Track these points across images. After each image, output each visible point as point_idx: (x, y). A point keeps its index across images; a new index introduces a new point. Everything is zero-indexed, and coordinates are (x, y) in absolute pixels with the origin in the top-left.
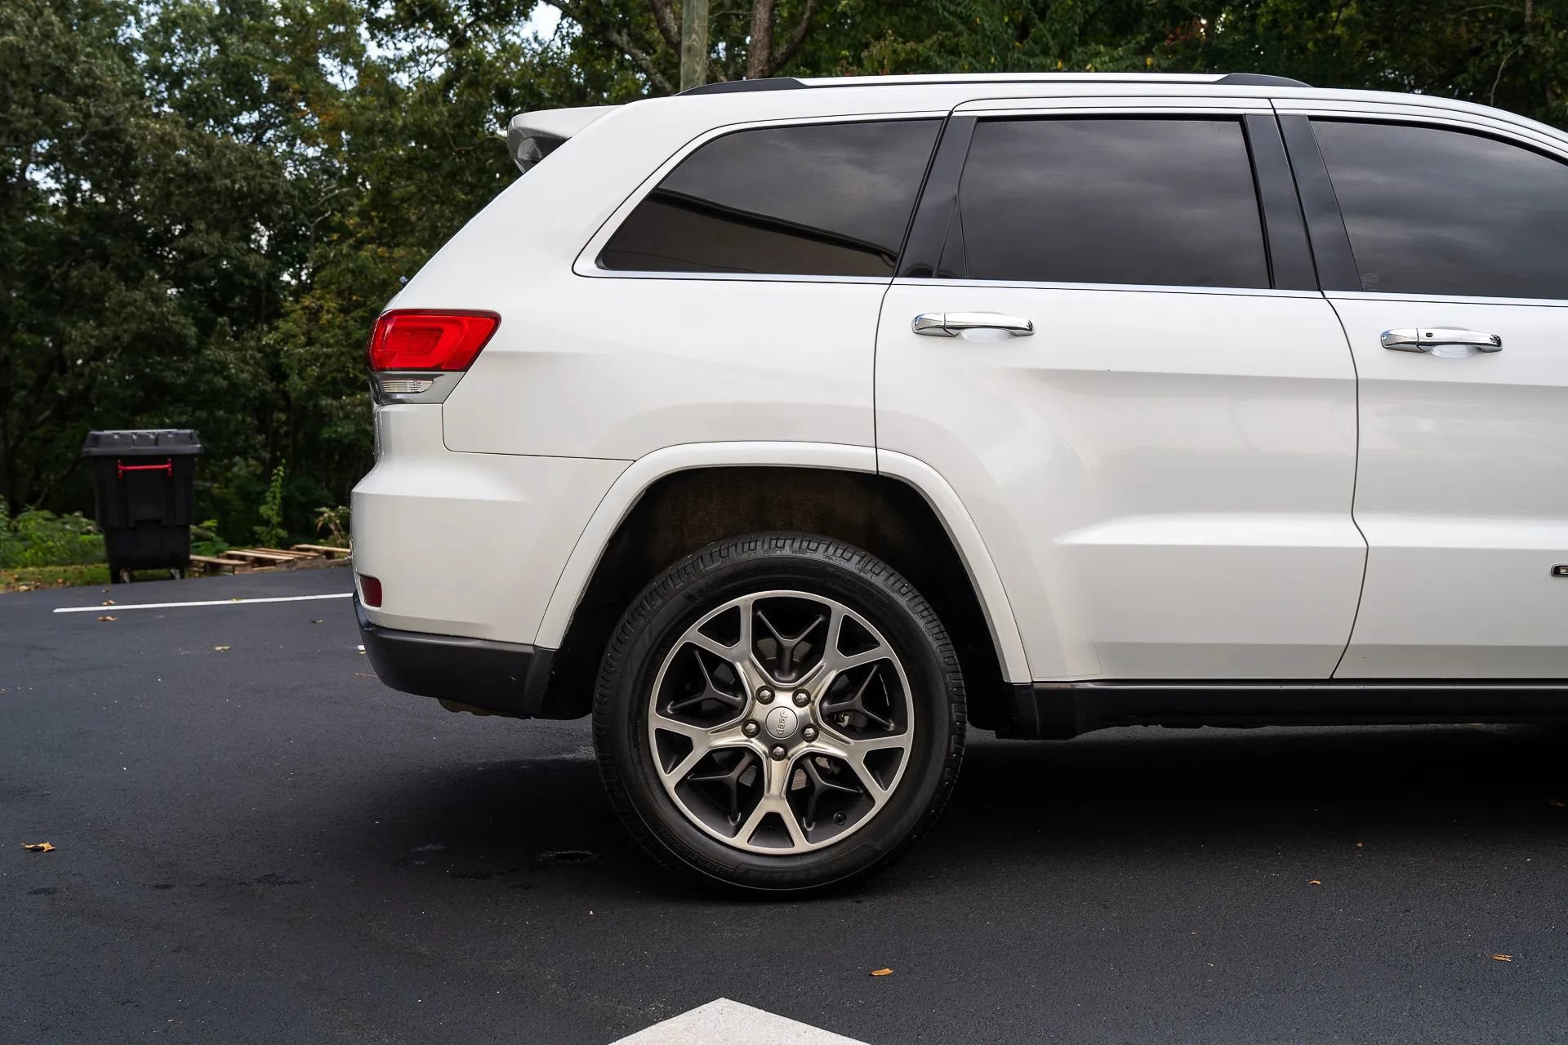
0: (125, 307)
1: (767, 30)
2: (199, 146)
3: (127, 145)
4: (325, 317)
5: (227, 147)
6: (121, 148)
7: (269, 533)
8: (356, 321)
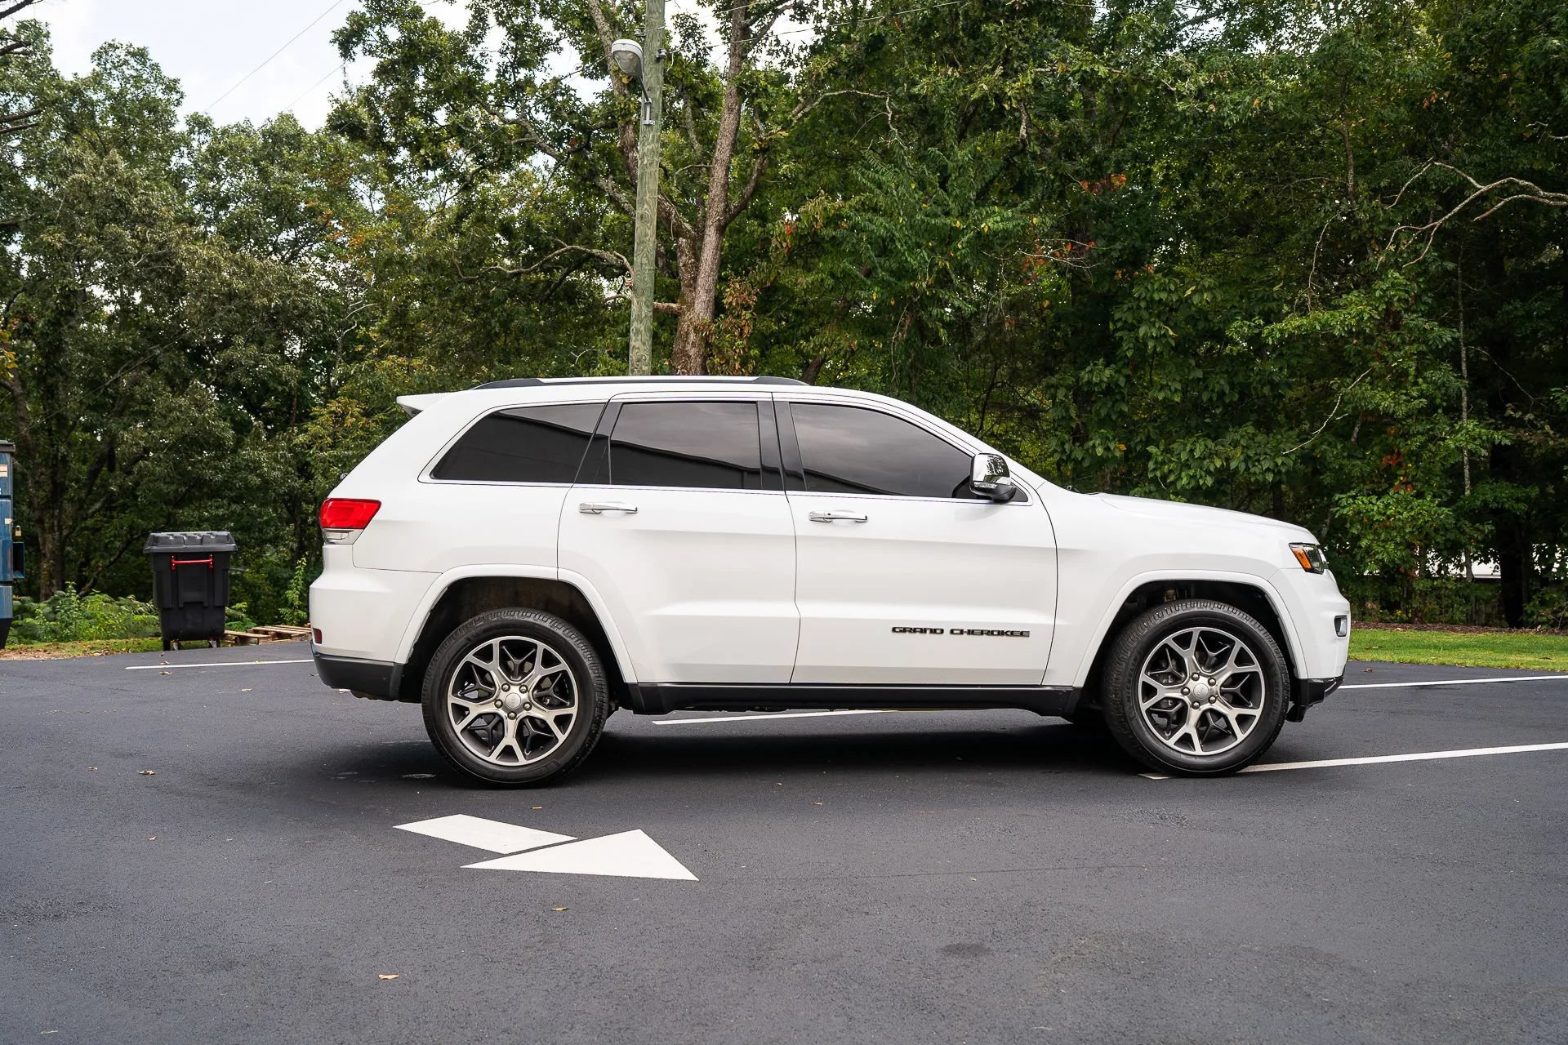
0: (171, 411)
1: (723, 186)
2: (240, 267)
3: (177, 267)
4: (350, 421)
5: (265, 270)
6: (171, 269)
7: (292, 614)
8: (377, 423)
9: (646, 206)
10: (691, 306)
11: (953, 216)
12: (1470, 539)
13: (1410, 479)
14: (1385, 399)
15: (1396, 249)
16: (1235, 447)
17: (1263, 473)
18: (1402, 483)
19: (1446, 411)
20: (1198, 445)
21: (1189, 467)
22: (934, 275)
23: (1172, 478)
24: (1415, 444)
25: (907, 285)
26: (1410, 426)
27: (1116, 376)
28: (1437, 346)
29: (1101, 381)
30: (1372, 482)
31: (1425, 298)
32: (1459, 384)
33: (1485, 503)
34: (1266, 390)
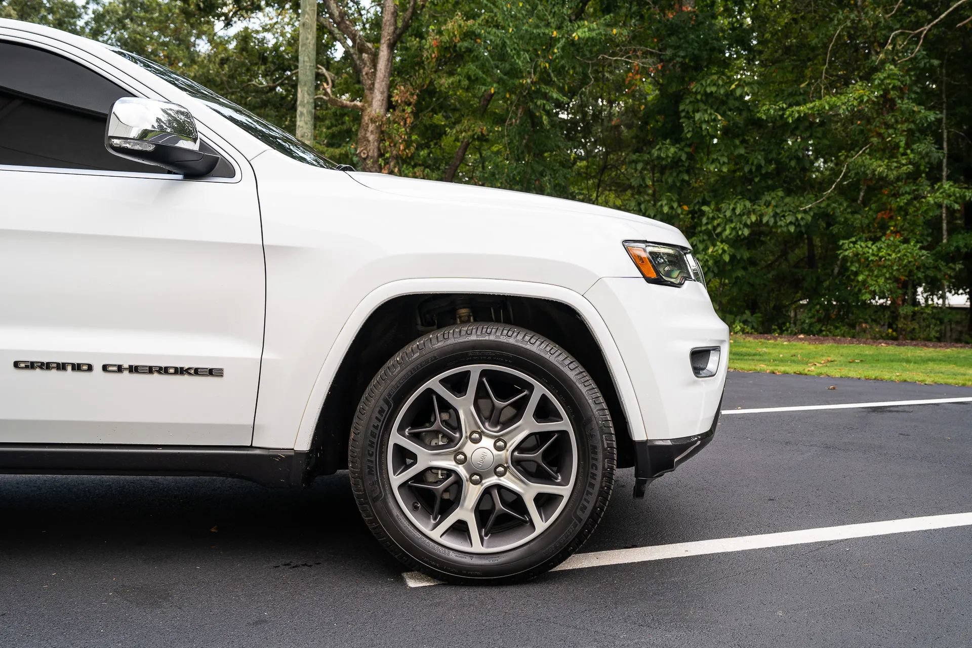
1: (393, 14)
9: (306, 16)
10: (370, 105)
11: (551, 27)
12: (945, 275)
13: (899, 228)
14: (880, 166)
15: (893, 48)
16: (767, 207)
17: (788, 225)
18: (892, 232)
19: (928, 177)
20: (738, 205)
21: (732, 221)
22: (538, 74)
23: (719, 230)
24: (902, 201)
25: (517, 82)
26: (900, 187)
27: (680, 153)
28: (923, 124)
29: (667, 156)
30: (870, 231)
31: (915, 88)
32: (941, 155)
33: (958, 249)
34: (793, 163)
